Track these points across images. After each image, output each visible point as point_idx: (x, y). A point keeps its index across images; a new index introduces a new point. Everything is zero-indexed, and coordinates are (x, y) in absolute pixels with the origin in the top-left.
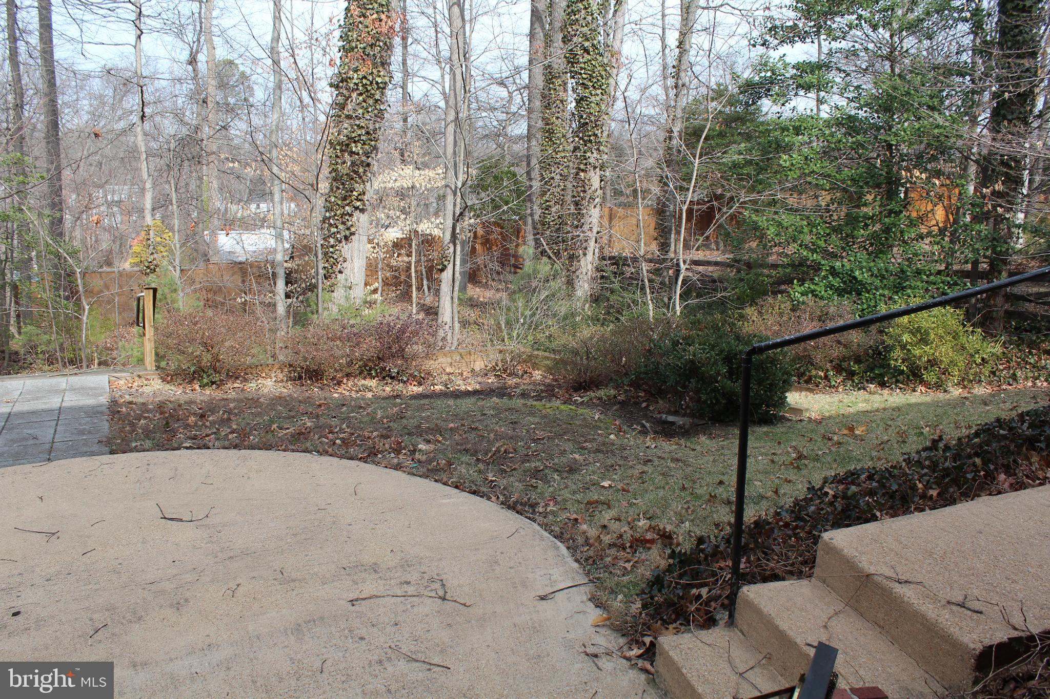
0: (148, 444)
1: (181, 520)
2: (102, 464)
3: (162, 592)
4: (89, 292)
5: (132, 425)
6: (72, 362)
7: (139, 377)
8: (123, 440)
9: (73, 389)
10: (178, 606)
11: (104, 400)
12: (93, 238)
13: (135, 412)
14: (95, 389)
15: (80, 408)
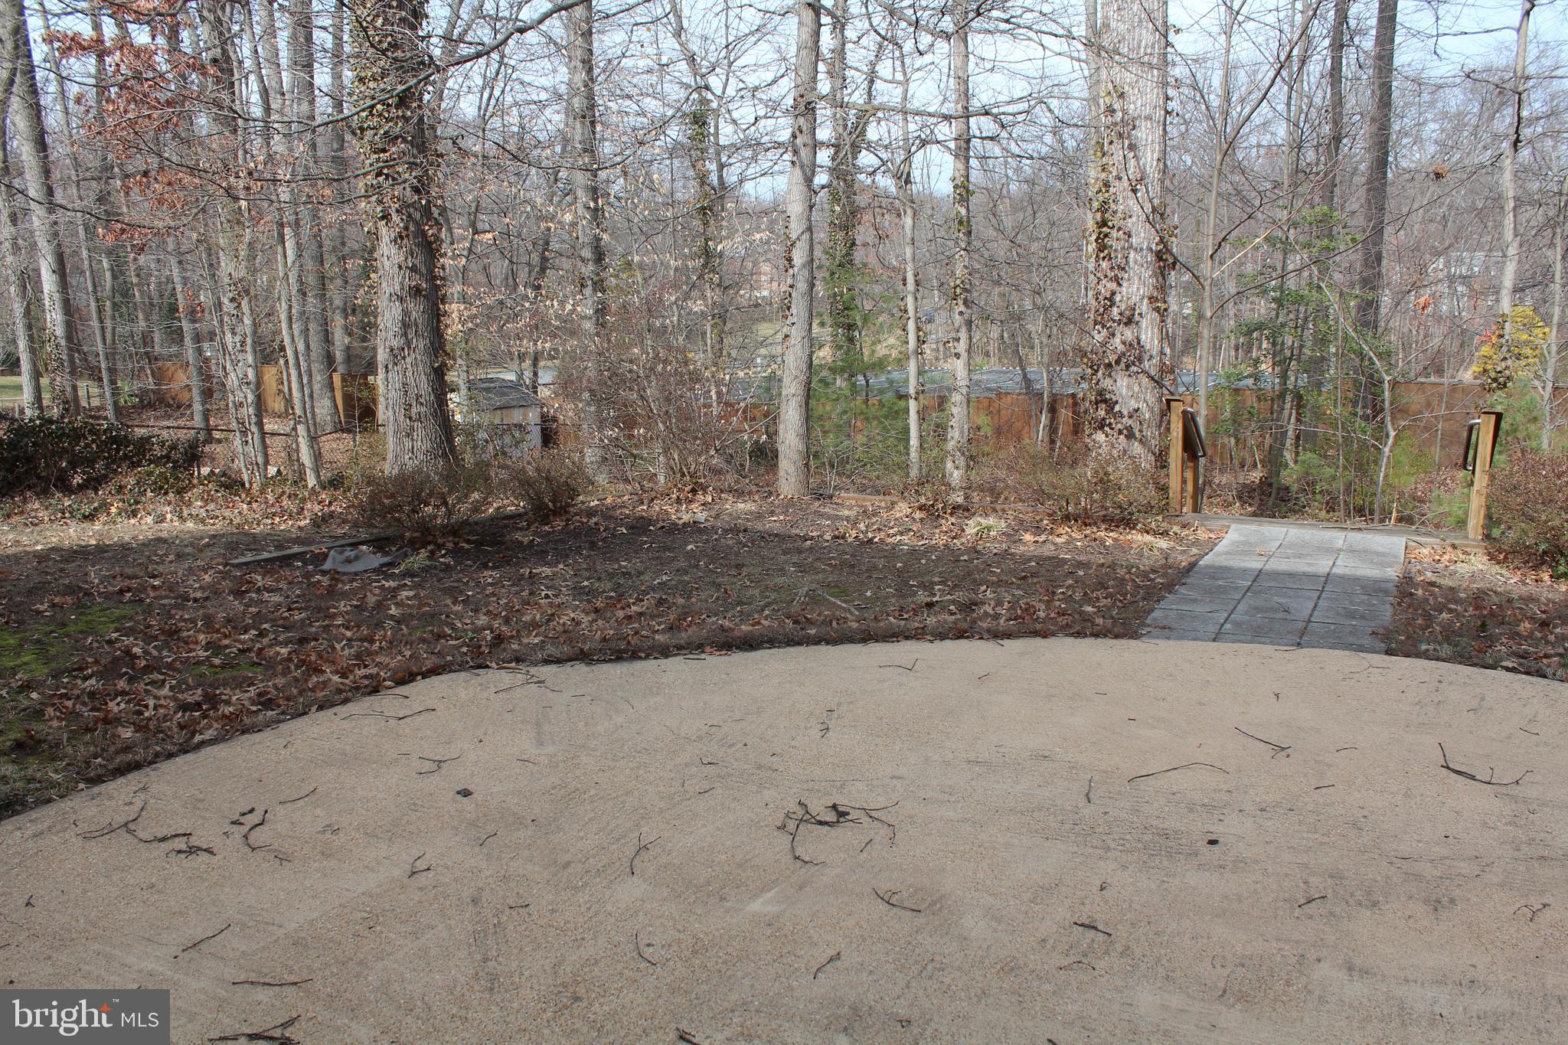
0: (1446, 650)
1: (1473, 778)
2: (1371, 666)
3: (1418, 877)
4: (1399, 411)
5: (1428, 618)
6: (1360, 511)
7: (1454, 547)
8: (1408, 638)
9: (1352, 551)
10: (1436, 906)
11: (1393, 573)
12: (1422, 333)
13: (1435, 598)
14: (1383, 554)
15: (1356, 580)
